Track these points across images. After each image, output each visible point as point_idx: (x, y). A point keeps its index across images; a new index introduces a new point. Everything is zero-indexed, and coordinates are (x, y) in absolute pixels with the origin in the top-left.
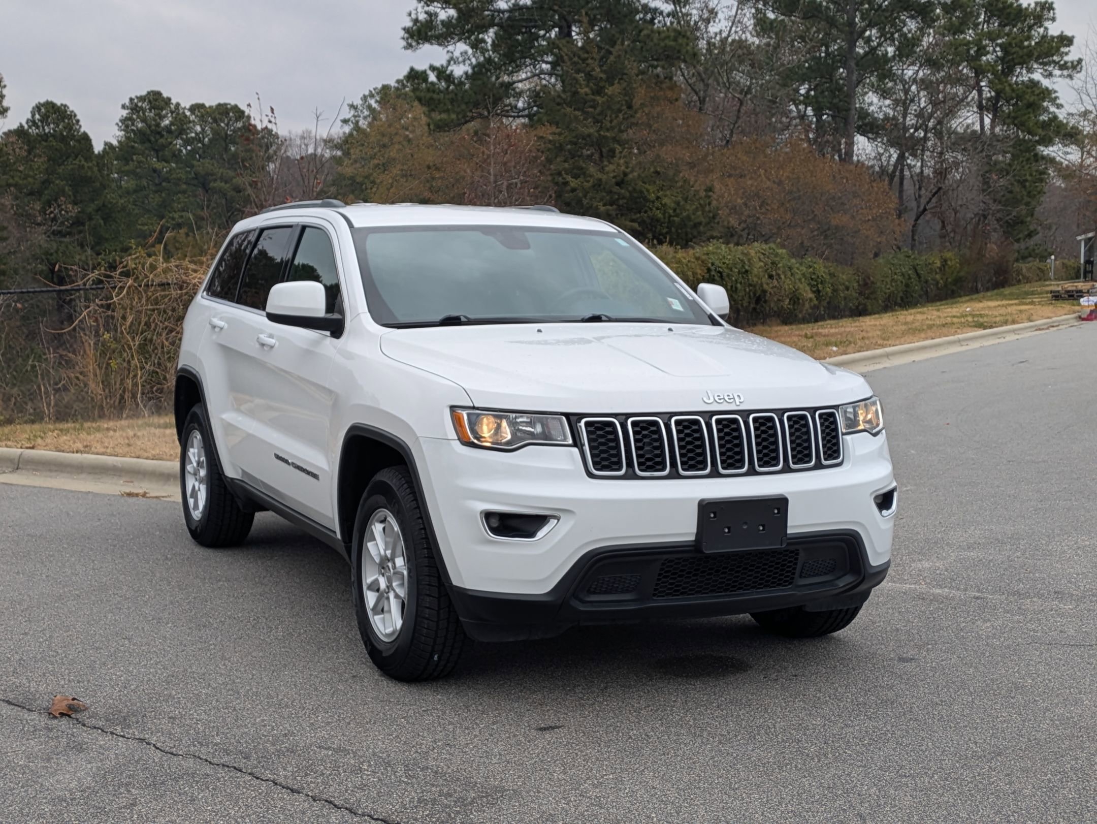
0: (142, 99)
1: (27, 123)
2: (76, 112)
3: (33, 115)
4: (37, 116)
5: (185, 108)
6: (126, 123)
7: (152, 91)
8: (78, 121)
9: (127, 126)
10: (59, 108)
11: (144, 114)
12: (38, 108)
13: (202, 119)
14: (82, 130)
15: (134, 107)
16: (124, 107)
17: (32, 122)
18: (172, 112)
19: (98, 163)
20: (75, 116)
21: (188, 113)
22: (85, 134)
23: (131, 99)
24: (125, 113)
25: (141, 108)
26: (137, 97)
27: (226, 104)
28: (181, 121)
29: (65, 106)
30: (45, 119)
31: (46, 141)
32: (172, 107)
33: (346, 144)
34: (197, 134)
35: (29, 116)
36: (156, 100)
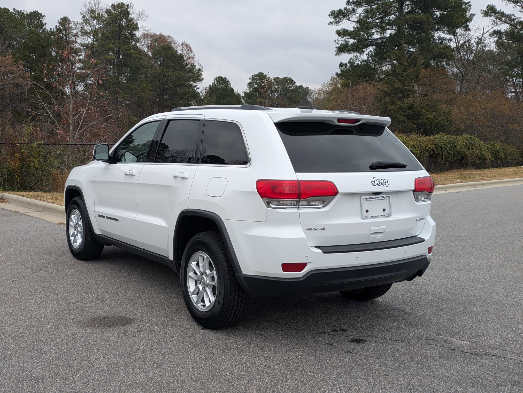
0: (256, 75)
1: (212, 84)
2: (229, 80)
3: (214, 82)
4: (216, 82)
5: (272, 79)
6: (250, 85)
7: (260, 73)
8: (230, 83)
9: (250, 86)
10: (224, 79)
11: (257, 81)
12: (216, 79)
13: (278, 83)
14: (231, 87)
15: (253, 79)
16: (249, 78)
17: (214, 84)
18: (267, 81)
19: (236, 99)
20: (229, 81)
21: (273, 81)
22: (232, 88)
23: (252, 76)
24: (250, 81)
25: (256, 79)
26: (254, 75)
27: (287, 78)
28: (270, 83)
29: (226, 78)
30: (218, 83)
31: (218, 91)
32: (267, 78)
33: (331, 93)
34: (276, 89)
35: (213, 82)
36: (261, 76)
